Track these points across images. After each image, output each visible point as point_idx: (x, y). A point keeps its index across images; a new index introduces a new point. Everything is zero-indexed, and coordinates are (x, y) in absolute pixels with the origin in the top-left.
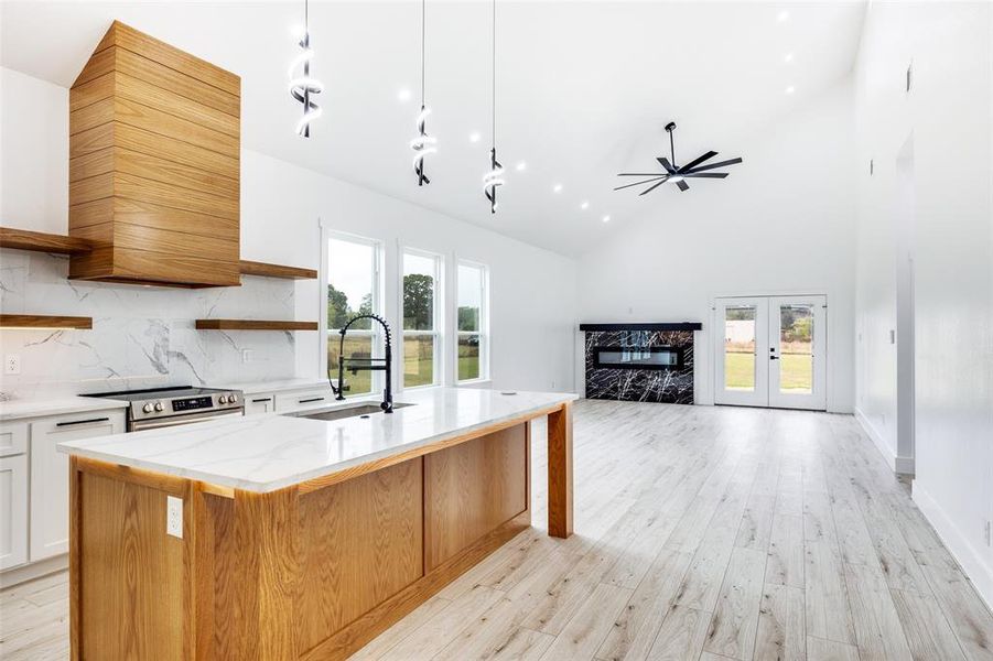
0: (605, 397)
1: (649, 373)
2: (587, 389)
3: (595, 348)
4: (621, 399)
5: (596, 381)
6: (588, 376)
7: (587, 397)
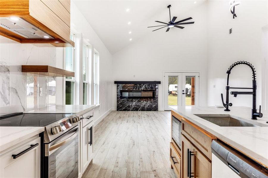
0: (125, 110)
1: (142, 100)
2: (118, 107)
3: (121, 90)
4: (131, 110)
5: (121, 104)
6: (118, 101)
7: (117, 110)
